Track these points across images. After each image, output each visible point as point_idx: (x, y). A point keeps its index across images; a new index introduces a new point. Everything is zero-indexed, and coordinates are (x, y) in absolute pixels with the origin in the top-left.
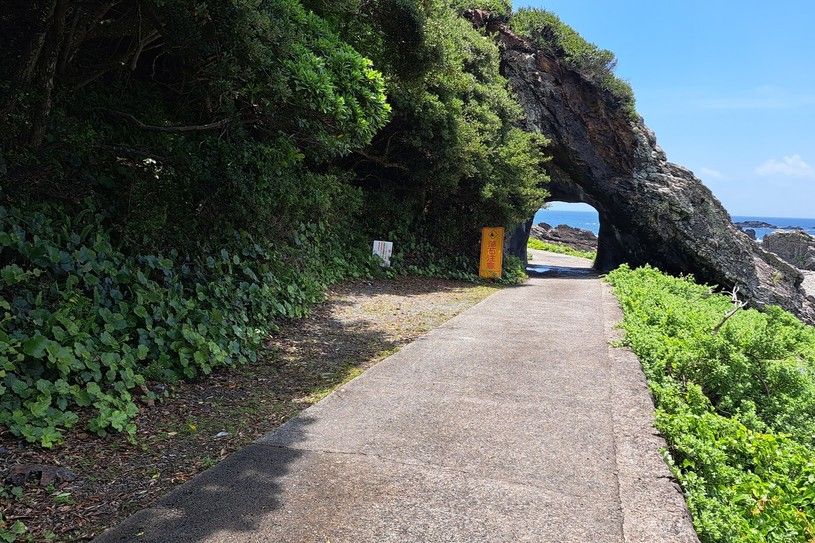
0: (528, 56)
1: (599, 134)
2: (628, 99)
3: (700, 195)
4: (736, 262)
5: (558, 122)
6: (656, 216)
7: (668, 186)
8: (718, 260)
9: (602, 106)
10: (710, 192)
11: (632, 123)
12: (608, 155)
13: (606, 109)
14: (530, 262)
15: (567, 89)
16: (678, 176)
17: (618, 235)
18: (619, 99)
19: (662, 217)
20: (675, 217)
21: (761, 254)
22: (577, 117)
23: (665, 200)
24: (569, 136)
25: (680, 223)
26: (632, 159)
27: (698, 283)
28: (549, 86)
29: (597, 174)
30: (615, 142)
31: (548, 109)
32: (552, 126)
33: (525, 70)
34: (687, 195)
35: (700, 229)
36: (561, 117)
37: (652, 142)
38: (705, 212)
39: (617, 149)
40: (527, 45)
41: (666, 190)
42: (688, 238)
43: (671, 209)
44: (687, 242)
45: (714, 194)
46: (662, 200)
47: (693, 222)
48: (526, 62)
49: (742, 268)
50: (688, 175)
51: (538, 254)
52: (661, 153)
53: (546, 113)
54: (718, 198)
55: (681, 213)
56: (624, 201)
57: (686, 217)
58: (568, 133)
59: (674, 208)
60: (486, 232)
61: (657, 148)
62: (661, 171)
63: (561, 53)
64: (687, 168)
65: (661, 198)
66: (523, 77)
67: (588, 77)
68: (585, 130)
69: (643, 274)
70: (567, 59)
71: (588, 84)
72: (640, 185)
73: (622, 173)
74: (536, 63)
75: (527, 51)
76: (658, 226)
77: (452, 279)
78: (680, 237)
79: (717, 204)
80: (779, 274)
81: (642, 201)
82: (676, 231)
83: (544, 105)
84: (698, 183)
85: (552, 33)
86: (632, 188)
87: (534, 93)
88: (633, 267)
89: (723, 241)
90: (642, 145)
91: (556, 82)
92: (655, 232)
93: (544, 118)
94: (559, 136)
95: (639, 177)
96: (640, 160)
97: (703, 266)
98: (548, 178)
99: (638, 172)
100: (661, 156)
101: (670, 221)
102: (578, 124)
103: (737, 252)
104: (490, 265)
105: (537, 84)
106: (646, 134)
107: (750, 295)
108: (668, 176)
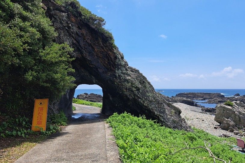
0: (64, 14)
1: (100, 53)
2: (111, 38)
3: (143, 80)
4: (159, 107)
5: (80, 46)
6: (126, 89)
7: (130, 76)
8: (152, 107)
9: (100, 40)
10: (146, 78)
11: (114, 49)
12: (105, 63)
13: (102, 42)
14: (74, 112)
15: (84, 31)
16: (133, 72)
17: (111, 98)
18: (108, 38)
19: (129, 89)
20: (134, 89)
21: (166, 103)
22: (90, 45)
23: (129, 82)
24: (86, 53)
25: (136, 92)
26: (115, 64)
27: (147, 119)
28: (75, 29)
29: (100, 71)
30: (107, 56)
31: (75, 40)
32: (78, 48)
33: (63, 20)
34: (138, 80)
35: (144, 94)
36: (82, 44)
37: (122, 58)
38: (145, 87)
39: (108, 60)
40: (63, 9)
41: (129, 78)
42: (140, 98)
43: (132, 86)
44: (139, 100)
45: (147, 79)
46: (128, 82)
47: (141, 91)
48: (63, 16)
49: (161, 110)
50: (137, 71)
51: (79, 107)
52: (126, 62)
53: (75, 42)
54: (149, 81)
55: (136, 87)
56: (113, 82)
57: (138, 89)
58: (86, 51)
59: (133, 85)
60: (37, 102)
61: (124, 60)
62: (127, 70)
63: (80, 14)
64: (137, 69)
65: (128, 81)
66: (61, 23)
67: (93, 27)
68: (93, 50)
69: (124, 117)
70: (83, 17)
71: (93, 30)
72: (119, 75)
73: (111, 70)
74: (68, 18)
75: (63, 12)
76: (127, 93)
77: (9, 136)
78: (136, 98)
79: (149, 83)
80: (173, 111)
81: (120, 82)
82: (135, 95)
83: (73, 38)
84: (141, 74)
85: (75, 5)
86: (116, 77)
87: (68, 32)
88: (119, 114)
89: (153, 99)
90: (118, 58)
91: (79, 28)
92: (127, 96)
93: (73, 44)
94: (82, 53)
95: (118, 72)
96: (118, 65)
97: (146, 110)
98: (74, 70)
99: (118, 70)
100: (126, 64)
101: (132, 91)
102: (90, 48)
103: (158, 103)
104: (39, 123)
105: (69, 27)
106: (120, 54)
107: (165, 121)
108: (129, 72)
